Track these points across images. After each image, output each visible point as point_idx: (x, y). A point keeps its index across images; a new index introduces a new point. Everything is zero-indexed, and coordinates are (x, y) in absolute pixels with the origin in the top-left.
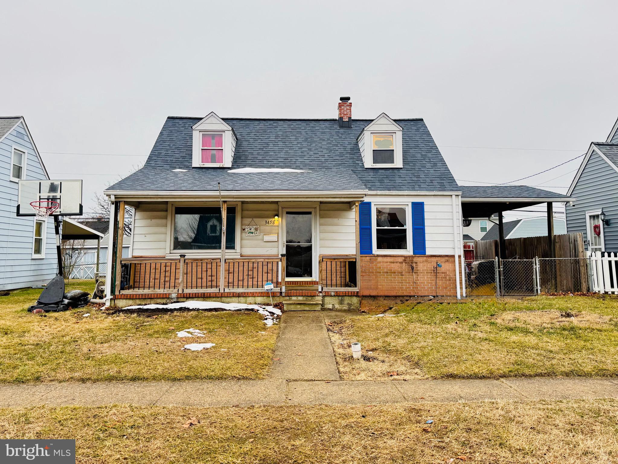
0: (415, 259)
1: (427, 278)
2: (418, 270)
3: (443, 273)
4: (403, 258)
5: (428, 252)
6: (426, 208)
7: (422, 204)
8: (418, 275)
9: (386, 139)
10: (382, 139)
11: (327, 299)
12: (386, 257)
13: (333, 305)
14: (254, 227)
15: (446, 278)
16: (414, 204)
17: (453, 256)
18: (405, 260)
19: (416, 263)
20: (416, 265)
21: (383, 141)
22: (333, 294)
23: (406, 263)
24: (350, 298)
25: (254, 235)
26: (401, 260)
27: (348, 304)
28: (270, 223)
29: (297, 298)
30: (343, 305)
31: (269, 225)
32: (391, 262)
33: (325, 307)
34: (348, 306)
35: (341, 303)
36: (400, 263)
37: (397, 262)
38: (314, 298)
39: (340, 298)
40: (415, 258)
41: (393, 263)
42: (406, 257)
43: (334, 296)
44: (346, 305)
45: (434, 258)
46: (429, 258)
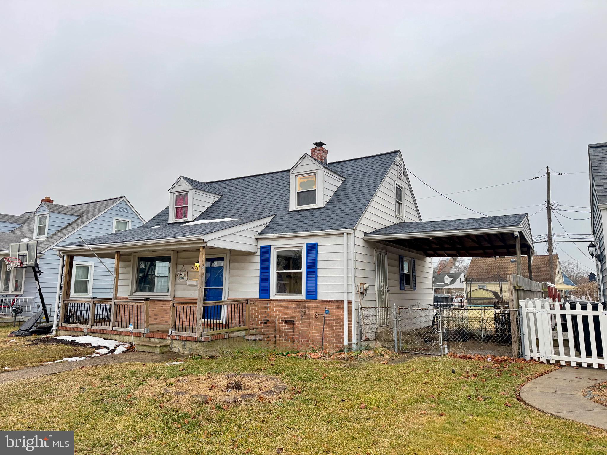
0: (308, 305)
1: (318, 325)
2: (310, 316)
3: (333, 320)
4: (297, 302)
5: (320, 298)
6: (320, 250)
7: (315, 245)
8: (310, 322)
9: (310, 179)
10: (306, 180)
11: (175, 342)
12: (281, 302)
13: (178, 348)
14: (184, 272)
15: (336, 326)
16: (308, 245)
17: (342, 302)
18: (298, 305)
19: (308, 308)
20: (308, 311)
21: (307, 182)
22: (178, 338)
23: (299, 308)
24: (190, 343)
25: (183, 280)
26: (294, 304)
27: (189, 349)
28: (195, 269)
29: (155, 340)
30: (185, 350)
31: (194, 271)
32: (286, 307)
33: (173, 350)
34: (188, 351)
35: (184, 347)
36: (294, 308)
37: (291, 307)
38: (165, 340)
39: (183, 342)
40: (307, 303)
41: (288, 307)
42: (299, 302)
43: (179, 340)
44: (188, 350)
45: (326, 303)
46: (321, 303)
